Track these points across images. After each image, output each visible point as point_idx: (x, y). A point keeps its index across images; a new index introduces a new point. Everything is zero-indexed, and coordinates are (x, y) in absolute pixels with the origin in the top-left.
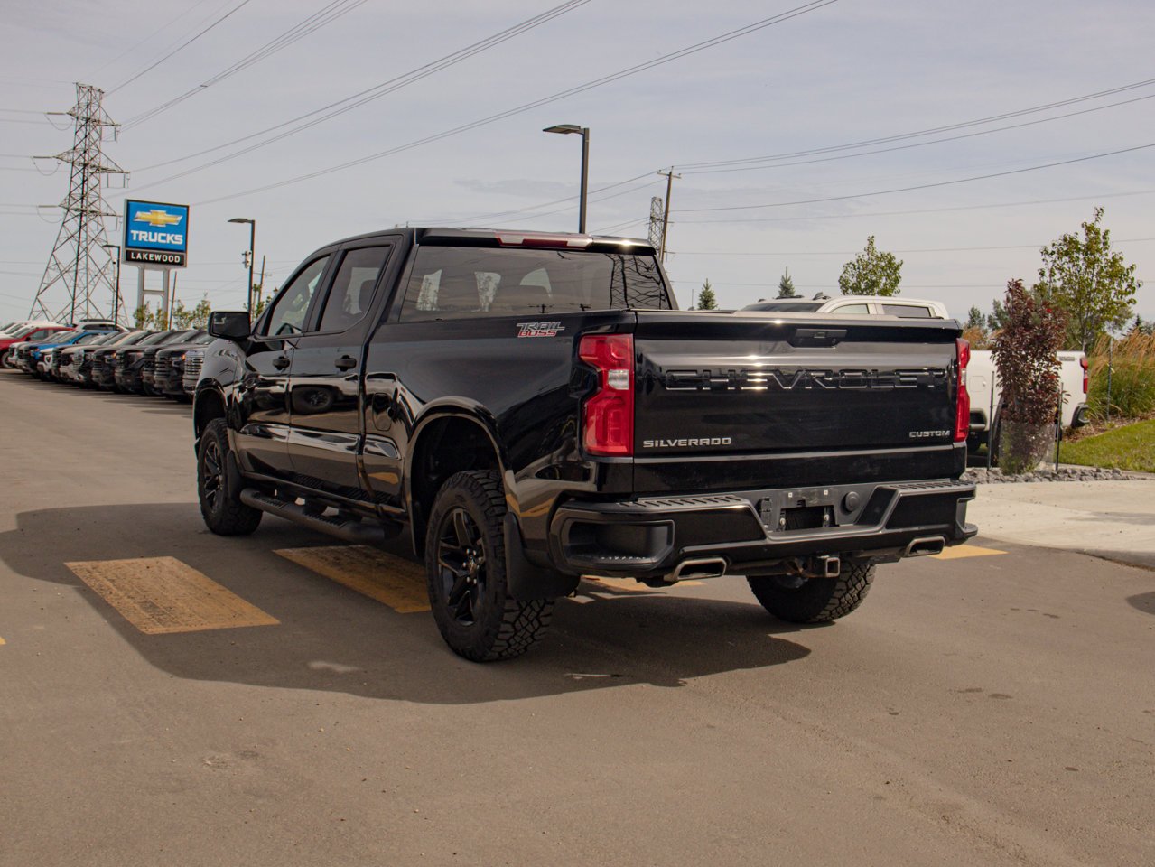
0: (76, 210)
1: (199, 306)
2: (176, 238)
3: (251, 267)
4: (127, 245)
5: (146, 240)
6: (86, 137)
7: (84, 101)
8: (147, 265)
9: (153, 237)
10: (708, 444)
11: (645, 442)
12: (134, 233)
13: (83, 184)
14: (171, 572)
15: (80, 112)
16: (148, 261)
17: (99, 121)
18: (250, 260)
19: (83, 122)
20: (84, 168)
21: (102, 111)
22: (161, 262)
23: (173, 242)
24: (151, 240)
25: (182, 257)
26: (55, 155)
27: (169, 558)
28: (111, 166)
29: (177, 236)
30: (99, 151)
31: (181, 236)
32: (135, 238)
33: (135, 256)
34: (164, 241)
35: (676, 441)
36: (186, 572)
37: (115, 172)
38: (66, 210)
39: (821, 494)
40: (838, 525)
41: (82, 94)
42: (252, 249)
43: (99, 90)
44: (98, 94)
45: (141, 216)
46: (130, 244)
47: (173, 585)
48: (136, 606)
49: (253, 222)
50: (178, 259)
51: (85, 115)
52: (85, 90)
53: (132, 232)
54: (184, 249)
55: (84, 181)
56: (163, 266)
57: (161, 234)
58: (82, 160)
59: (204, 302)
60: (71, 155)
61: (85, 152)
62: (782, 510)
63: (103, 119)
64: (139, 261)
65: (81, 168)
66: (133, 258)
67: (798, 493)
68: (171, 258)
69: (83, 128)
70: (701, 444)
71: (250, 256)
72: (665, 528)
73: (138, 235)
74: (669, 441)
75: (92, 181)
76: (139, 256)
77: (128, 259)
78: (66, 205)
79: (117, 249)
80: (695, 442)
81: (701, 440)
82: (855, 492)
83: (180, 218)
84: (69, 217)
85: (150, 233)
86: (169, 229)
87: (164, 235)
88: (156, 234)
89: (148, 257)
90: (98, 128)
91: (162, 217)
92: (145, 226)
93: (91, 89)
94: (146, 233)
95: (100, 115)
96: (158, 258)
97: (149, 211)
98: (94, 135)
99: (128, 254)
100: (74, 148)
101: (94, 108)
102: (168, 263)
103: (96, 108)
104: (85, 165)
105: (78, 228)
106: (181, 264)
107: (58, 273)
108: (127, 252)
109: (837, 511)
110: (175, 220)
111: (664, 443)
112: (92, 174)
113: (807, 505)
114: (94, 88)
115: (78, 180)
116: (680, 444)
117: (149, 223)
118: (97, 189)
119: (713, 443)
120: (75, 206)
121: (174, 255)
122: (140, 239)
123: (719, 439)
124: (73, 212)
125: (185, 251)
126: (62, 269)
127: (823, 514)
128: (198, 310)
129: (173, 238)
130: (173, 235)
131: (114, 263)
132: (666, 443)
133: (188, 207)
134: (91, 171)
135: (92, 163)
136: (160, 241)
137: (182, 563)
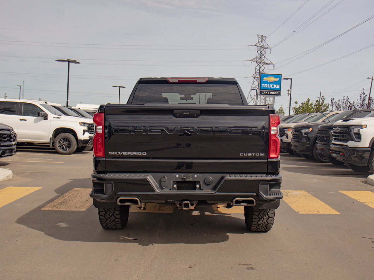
0: (257, 78)
1: (280, 109)
2: (277, 86)
3: (291, 95)
4: (260, 89)
5: (267, 87)
6: (261, 53)
7: (260, 41)
8: (267, 96)
9: (269, 86)
10: (136, 154)
11: (109, 153)
12: (263, 85)
13: (260, 69)
15: (259, 44)
16: (268, 94)
17: (265, 47)
18: (290, 93)
19: (260, 48)
20: (260, 64)
21: (266, 44)
22: (272, 94)
23: (276, 87)
24: (268, 87)
25: (279, 93)
26: (250, 60)
28: (269, 62)
29: (277, 85)
30: (265, 57)
31: (279, 85)
32: (263, 87)
33: (263, 93)
34: (273, 87)
35: (122, 153)
37: (270, 64)
38: (254, 78)
39: (193, 177)
40: (203, 190)
41: (259, 38)
42: (291, 89)
43: (265, 36)
44: (265, 38)
45: (265, 79)
46: (261, 89)
49: (291, 79)
50: (277, 93)
51: (260, 46)
52: (260, 37)
53: (262, 84)
54: (280, 89)
55: (260, 68)
56: (272, 96)
57: (272, 85)
58: (259, 61)
59: (281, 108)
60: (256, 59)
61: (260, 58)
62: (174, 182)
63: (266, 46)
64: (264, 94)
65: (259, 64)
66: (262, 93)
67: (181, 176)
68: (275, 93)
69: (260, 50)
70: (133, 154)
71: (290, 91)
72: (111, 185)
73: (264, 85)
74: (119, 153)
75: (263, 68)
76: (264, 93)
77: (261, 94)
78: (254, 77)
79: (256, 91)
80: (131, 153)
81: (133, 153)
82: (211, 177)
83: (278, 79)
84: (255, 80)
85: (268, 85)
86: (275, 83)
87: (273, 85)
88: (270, 85)
89: (267, 93)
90: (264, 50)
91: (272, 79)
92: (267, 82)
93: (262, 36)
94: (267, 85)
95: (266, 45)
96: (271, 93)
97: (268, 77)
98: (263, 52)
99: (261, 92)
100: (257, 57)
101: (263, 43)
102: (274, 95)
103: (264, 43)
104: (260, 63)
105: (258, 84)
106: (279, 95)
107: (251, 99)
108: (260, 91)
109: (202, 184)
110: (277, 79)
111: (117, 153)
112: (263, 65)
113: (186, 181)
114: (263, 36)
115: (258, 68)
116: (124, 154)
117: (268, 81)
118: (264, 70)
119: (138, 154)
120: (257, 77)
121: (276, 92)
122: (265, 87)
123: (141, 153)
124: (256, 78)
125: (280, 90)
126: (252, 98)
127: (196, 185)
128: (279, 111)
129: (276, 86)
130: (276, 85)
131: (255, 95)
132: (118, 153)
133: (281, 75)
134: (262, 64)
135: (263, 62)
136: (272, 87)
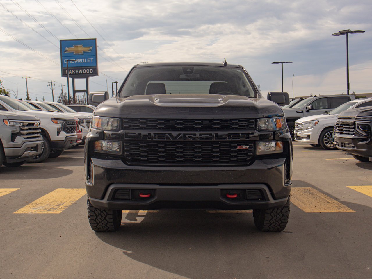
14: (306, 204)
27: (307, 212)
36: (299, 204)
47: (304, 199)
48: (315, 193)
137: (301, 208)
